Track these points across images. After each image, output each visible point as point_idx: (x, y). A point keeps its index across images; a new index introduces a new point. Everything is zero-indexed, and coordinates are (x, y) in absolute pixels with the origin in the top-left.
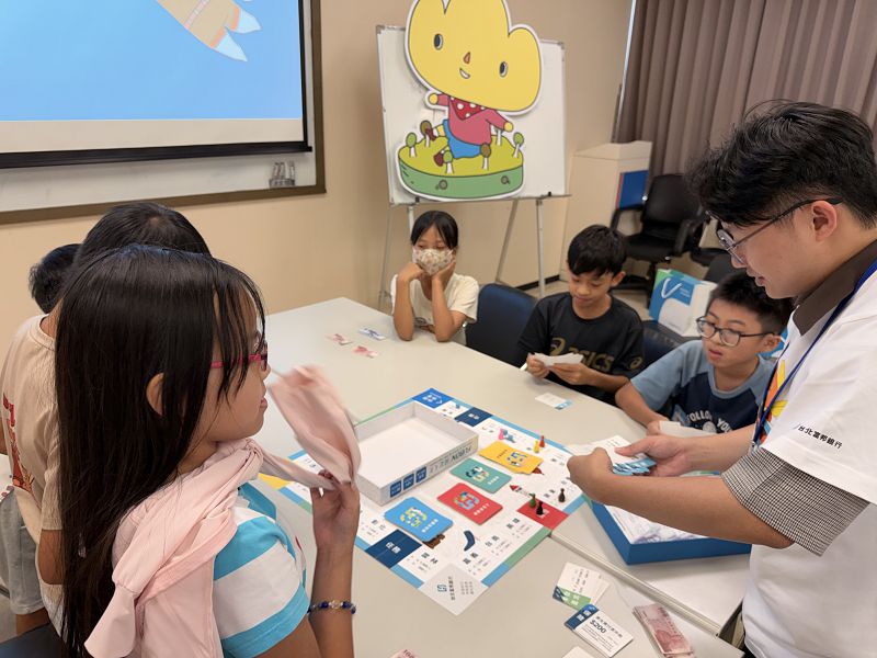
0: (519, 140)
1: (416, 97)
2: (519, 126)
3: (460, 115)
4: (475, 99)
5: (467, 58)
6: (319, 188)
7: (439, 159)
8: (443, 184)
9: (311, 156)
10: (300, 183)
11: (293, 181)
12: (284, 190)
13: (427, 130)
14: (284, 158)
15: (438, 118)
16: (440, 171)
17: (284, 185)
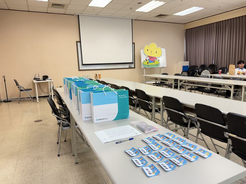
0: (159, 60)
1: (145, 56)
2: (158, 59)
3: (151, 58)
4: (152, 56)
5: (151, 52)
6: (134, 68)
7: (148, 63)
8: (148, 66)
9: (134, 64)
10: (132, 67)
13: (146, 60)
14: (130, 64)
15: (148, 59)
16: (148, 64)
17: (130, 67)
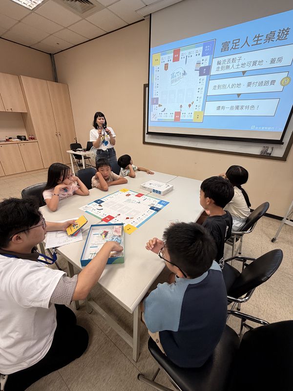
6: (283, 159)
9: (284, 146)
10: (273, 155)
11: (270, 154)
12: (265, 156)
17: (265, 154)
